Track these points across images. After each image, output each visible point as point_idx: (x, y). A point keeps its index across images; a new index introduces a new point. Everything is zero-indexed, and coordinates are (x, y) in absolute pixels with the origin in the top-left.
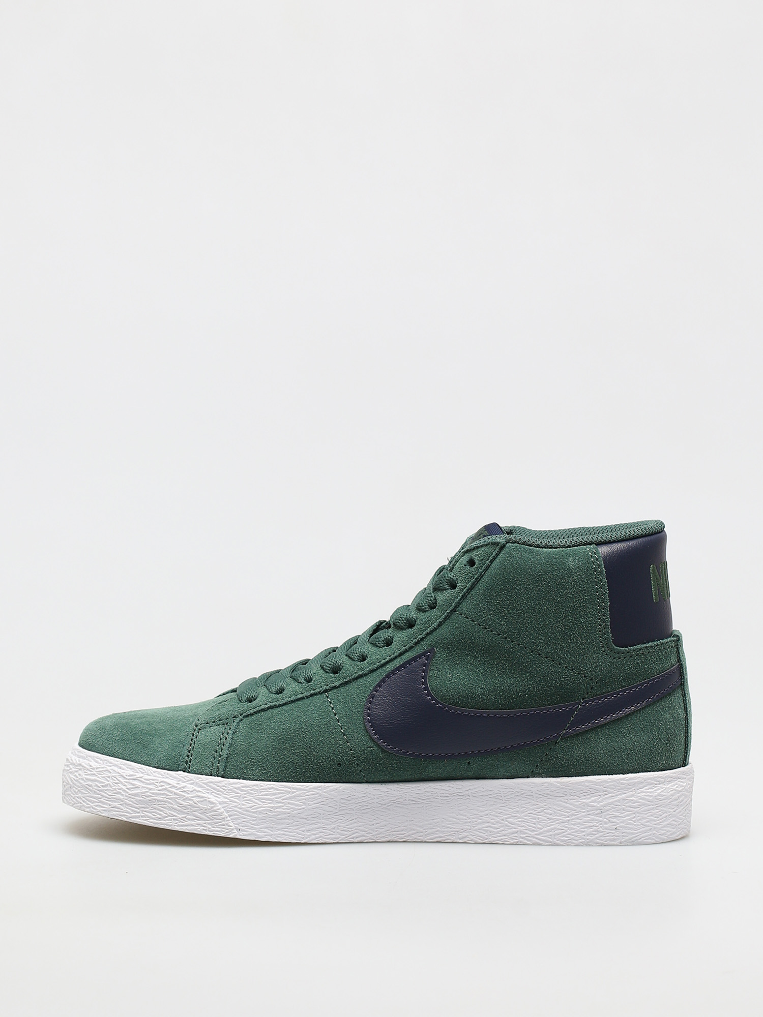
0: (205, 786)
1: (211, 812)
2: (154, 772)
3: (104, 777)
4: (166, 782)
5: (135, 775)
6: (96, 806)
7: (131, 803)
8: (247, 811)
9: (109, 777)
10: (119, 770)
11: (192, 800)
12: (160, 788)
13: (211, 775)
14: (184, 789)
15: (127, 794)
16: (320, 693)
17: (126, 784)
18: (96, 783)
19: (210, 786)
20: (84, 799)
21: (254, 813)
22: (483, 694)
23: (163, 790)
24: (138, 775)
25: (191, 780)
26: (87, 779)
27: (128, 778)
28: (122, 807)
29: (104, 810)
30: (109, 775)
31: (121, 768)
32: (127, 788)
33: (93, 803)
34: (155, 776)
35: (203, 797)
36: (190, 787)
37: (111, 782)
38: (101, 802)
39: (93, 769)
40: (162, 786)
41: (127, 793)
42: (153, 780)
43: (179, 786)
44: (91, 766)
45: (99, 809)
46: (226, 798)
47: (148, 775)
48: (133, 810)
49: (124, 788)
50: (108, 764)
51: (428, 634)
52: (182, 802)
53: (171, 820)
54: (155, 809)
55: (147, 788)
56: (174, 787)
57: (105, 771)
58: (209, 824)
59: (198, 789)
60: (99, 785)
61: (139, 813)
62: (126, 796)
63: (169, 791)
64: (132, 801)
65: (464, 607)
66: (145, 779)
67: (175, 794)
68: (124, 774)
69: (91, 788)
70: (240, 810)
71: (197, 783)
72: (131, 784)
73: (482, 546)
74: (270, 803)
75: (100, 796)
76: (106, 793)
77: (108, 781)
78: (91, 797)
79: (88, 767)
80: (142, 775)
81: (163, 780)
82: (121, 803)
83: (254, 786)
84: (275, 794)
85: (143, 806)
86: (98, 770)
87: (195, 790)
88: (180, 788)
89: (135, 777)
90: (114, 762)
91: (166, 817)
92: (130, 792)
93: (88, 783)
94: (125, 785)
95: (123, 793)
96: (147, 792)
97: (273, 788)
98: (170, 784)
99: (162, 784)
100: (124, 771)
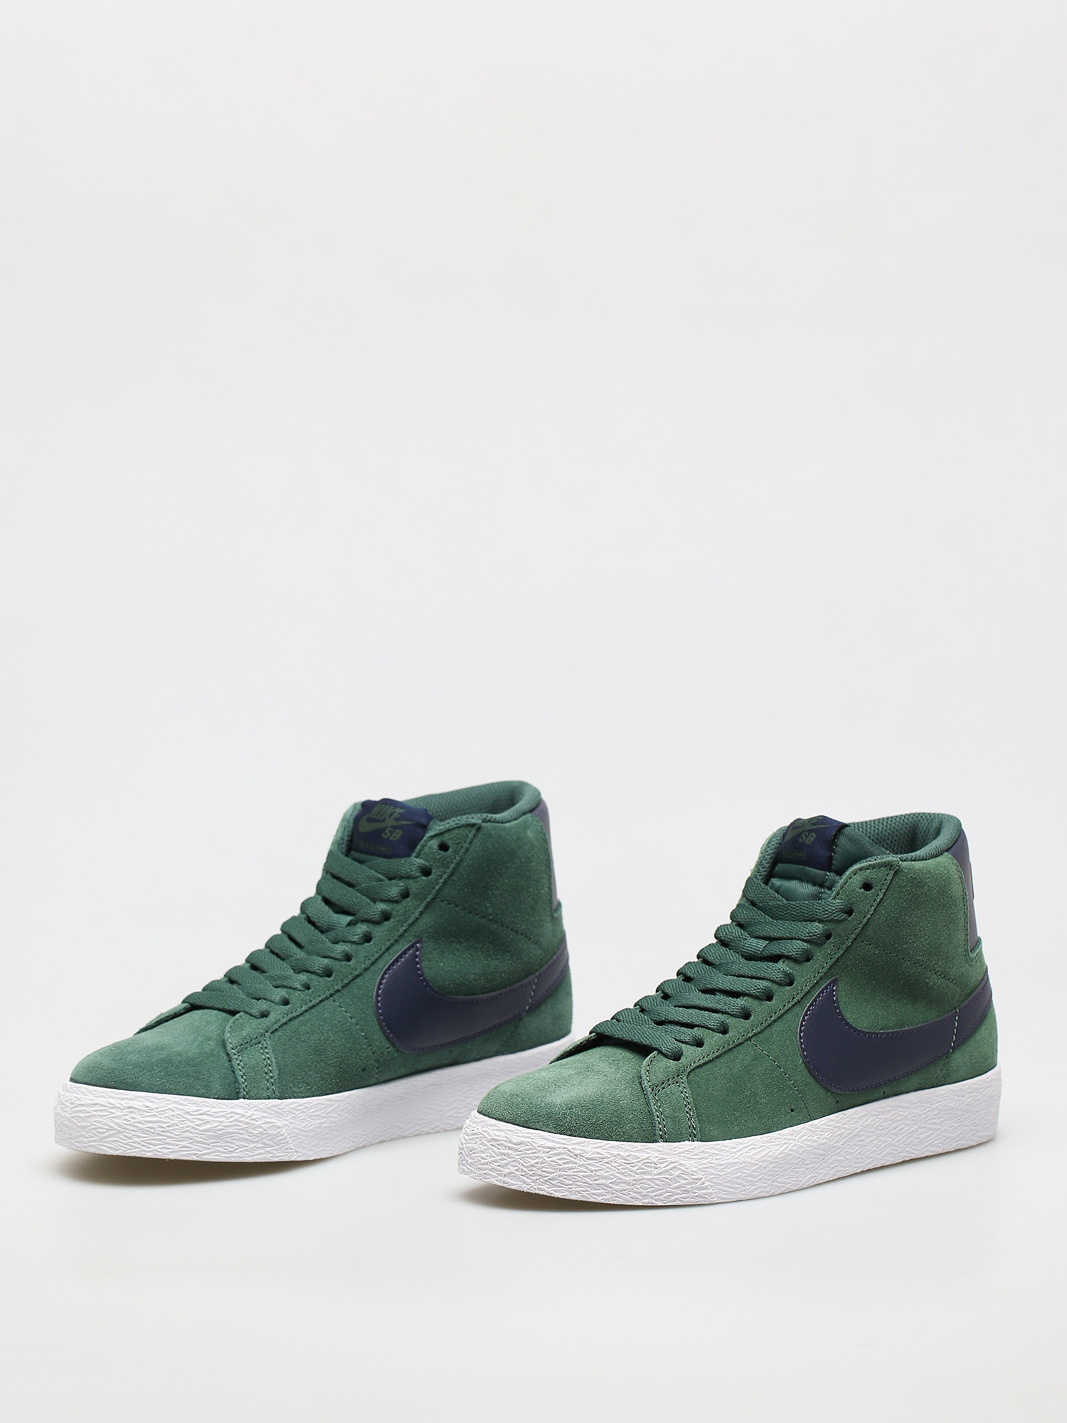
0: (268, 1111)
1: (277, 1137)
2: (219, 1104)
3: (167, 1117)
4: (234, 1113)
5: (201, 1110)
6: (160, 1148)
7: (201, 1140)
8: (302, 1131)
9: (173, 1116)
10: (182, 1107)
11: (262, 1127)
12: (231, 1119)
13: (269, 1099)
14: (253, 1117)
15: (196, 1131)
16: (327, 998)
17: (194, 1120)
18: (159, 1124)
19: (273, 1110)
20: (143, 1143)
21: (307, 1132)
22: (474, 980)
23: (234, 1120)
24: (205, 1109)
25: (255, 1106)
26: (146, 1121)
27: (195, 1113)
28: (191, 1145)
29: (172, 1152)
30: (172, 1113)
31: (181, 1104)
32: (196, 1125)
33: (156, 1146)
34: (221, 1108)
35: (271, 1123)
36: (258, 1114)
37: (176, 1120)
38: (167, 1143)
39: (152, 1109)
40: (232, 1117)
41: (197, 1129)
42: (221, 1112)
43: (249, 1115)
44: (148, 1107)
45: (165, 1151)
46: (287, 1120)
47: (213, 1107)
48: (203, 1147)
49: (192, 1124)
50: (166, 1102)
51: (410, 925)
52: (253, 1131)
53: (242, 1151)
54: (227, 1142)
55: (219, 1122)
56: (243, 1116)
57: (166, 1110)
58: (276, 1150)
59: (265, 1115)
60: (164, 1126)
61: (210, 1149)
62: (196, 1133)
63: (240, 1121)
64: (203, 1138)
65: (445, 892)
66: (214, 1113)
67: (246, 1123)
68: (189, 1111)
69: (153, 1130)
70: (297, 1131)
71: (261, 1109)
72: (200, 1119)
73: (454, 829)
74: (318, 1119)
75: (165, 1138)
76: (172, 1133)
77: (173, 1120)
78: (154, 1140)
79: (145, 1109)
80: (208, 1109)
81: (232, 1110)
82: (191, 1141)
83: (306, 1103)
84: (321, 1109)
85: (214, 1141)
86: (158, 1110)
87: (262, 1116)
88: (249, 1117)
89: (202, 1112)
90: (173, 1099)
91: (237, 1149)
92: (201, 1128)
93: (148, 1125)
94: (193, 1122)
95: (192, 1131)
96: (219, 1125)
97: (319, 1103)
98: (239, 1114)
99: (231, 1115)
100: (188, 1107)
